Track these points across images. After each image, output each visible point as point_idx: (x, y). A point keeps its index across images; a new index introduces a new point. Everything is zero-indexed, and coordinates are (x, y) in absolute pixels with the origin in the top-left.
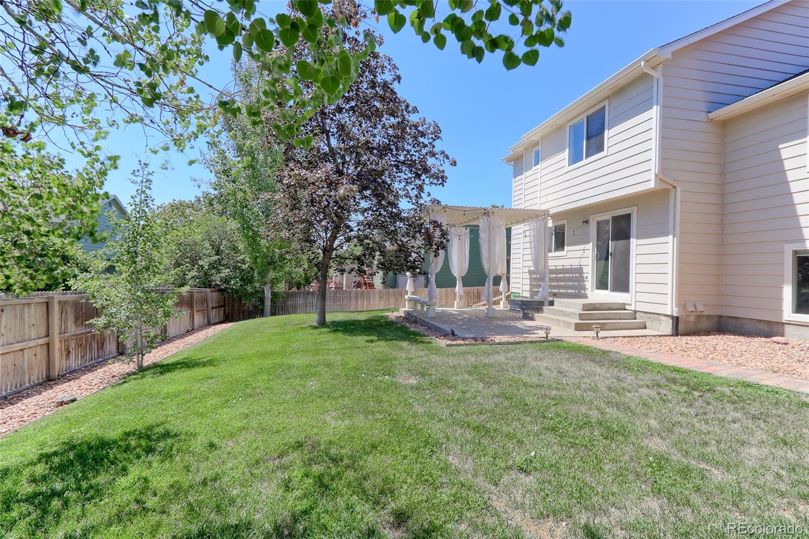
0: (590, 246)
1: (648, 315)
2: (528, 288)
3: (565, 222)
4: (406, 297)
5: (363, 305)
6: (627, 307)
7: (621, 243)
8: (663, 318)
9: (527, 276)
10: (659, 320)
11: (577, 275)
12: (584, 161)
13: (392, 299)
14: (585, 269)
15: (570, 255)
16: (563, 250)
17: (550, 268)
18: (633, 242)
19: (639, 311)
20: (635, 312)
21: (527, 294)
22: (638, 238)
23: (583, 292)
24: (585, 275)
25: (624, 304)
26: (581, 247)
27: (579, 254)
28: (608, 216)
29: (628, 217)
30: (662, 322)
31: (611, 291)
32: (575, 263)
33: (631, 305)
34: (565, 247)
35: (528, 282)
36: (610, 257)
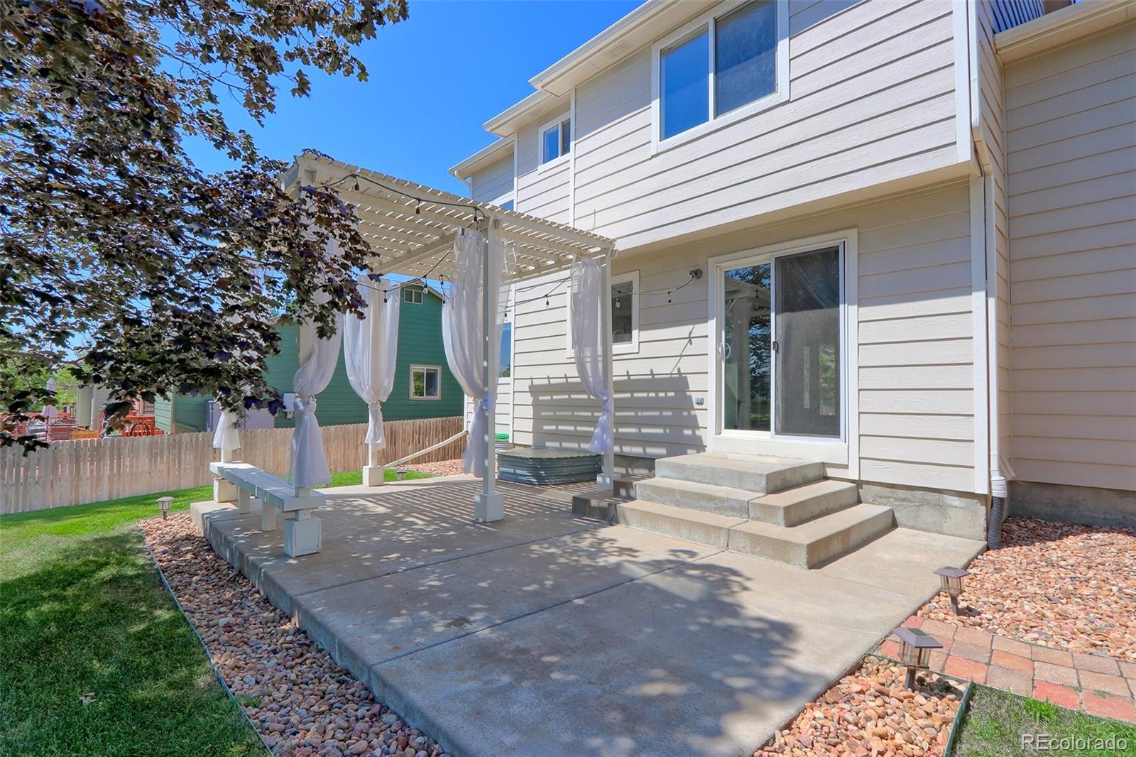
0: (710, 327)
1: (901, 493)
2: (529, 425)
3: (633, 277)
4: (214, 466)
5: (99, 479)
6: (830, 472)
7: (808, 318)
8: (955, 501)
9: (528, 399)
10: (942, 508)
11: (671, 394)
12: (712, 123)
13: (188, 459)
14: (693, 383)
15: (647, 350)
16: (630, 339)
17: (615, 379)
18: (849, 314)
19: (868, 483)
20: (859, 484)
21: (528, 440)
22: (861, 303)
23: (688, 432)
24: (695, 397)
25: (824, 465)
26: (683, 331)
27: (676, 348)
28: (763, 257)
29: (831, 256)
30: (952, 513)
31: (777, 432)
32: (664, 368)
33: (846, 467)
34: (635, 333)
35: (530, 412)
36: (773, 352)
